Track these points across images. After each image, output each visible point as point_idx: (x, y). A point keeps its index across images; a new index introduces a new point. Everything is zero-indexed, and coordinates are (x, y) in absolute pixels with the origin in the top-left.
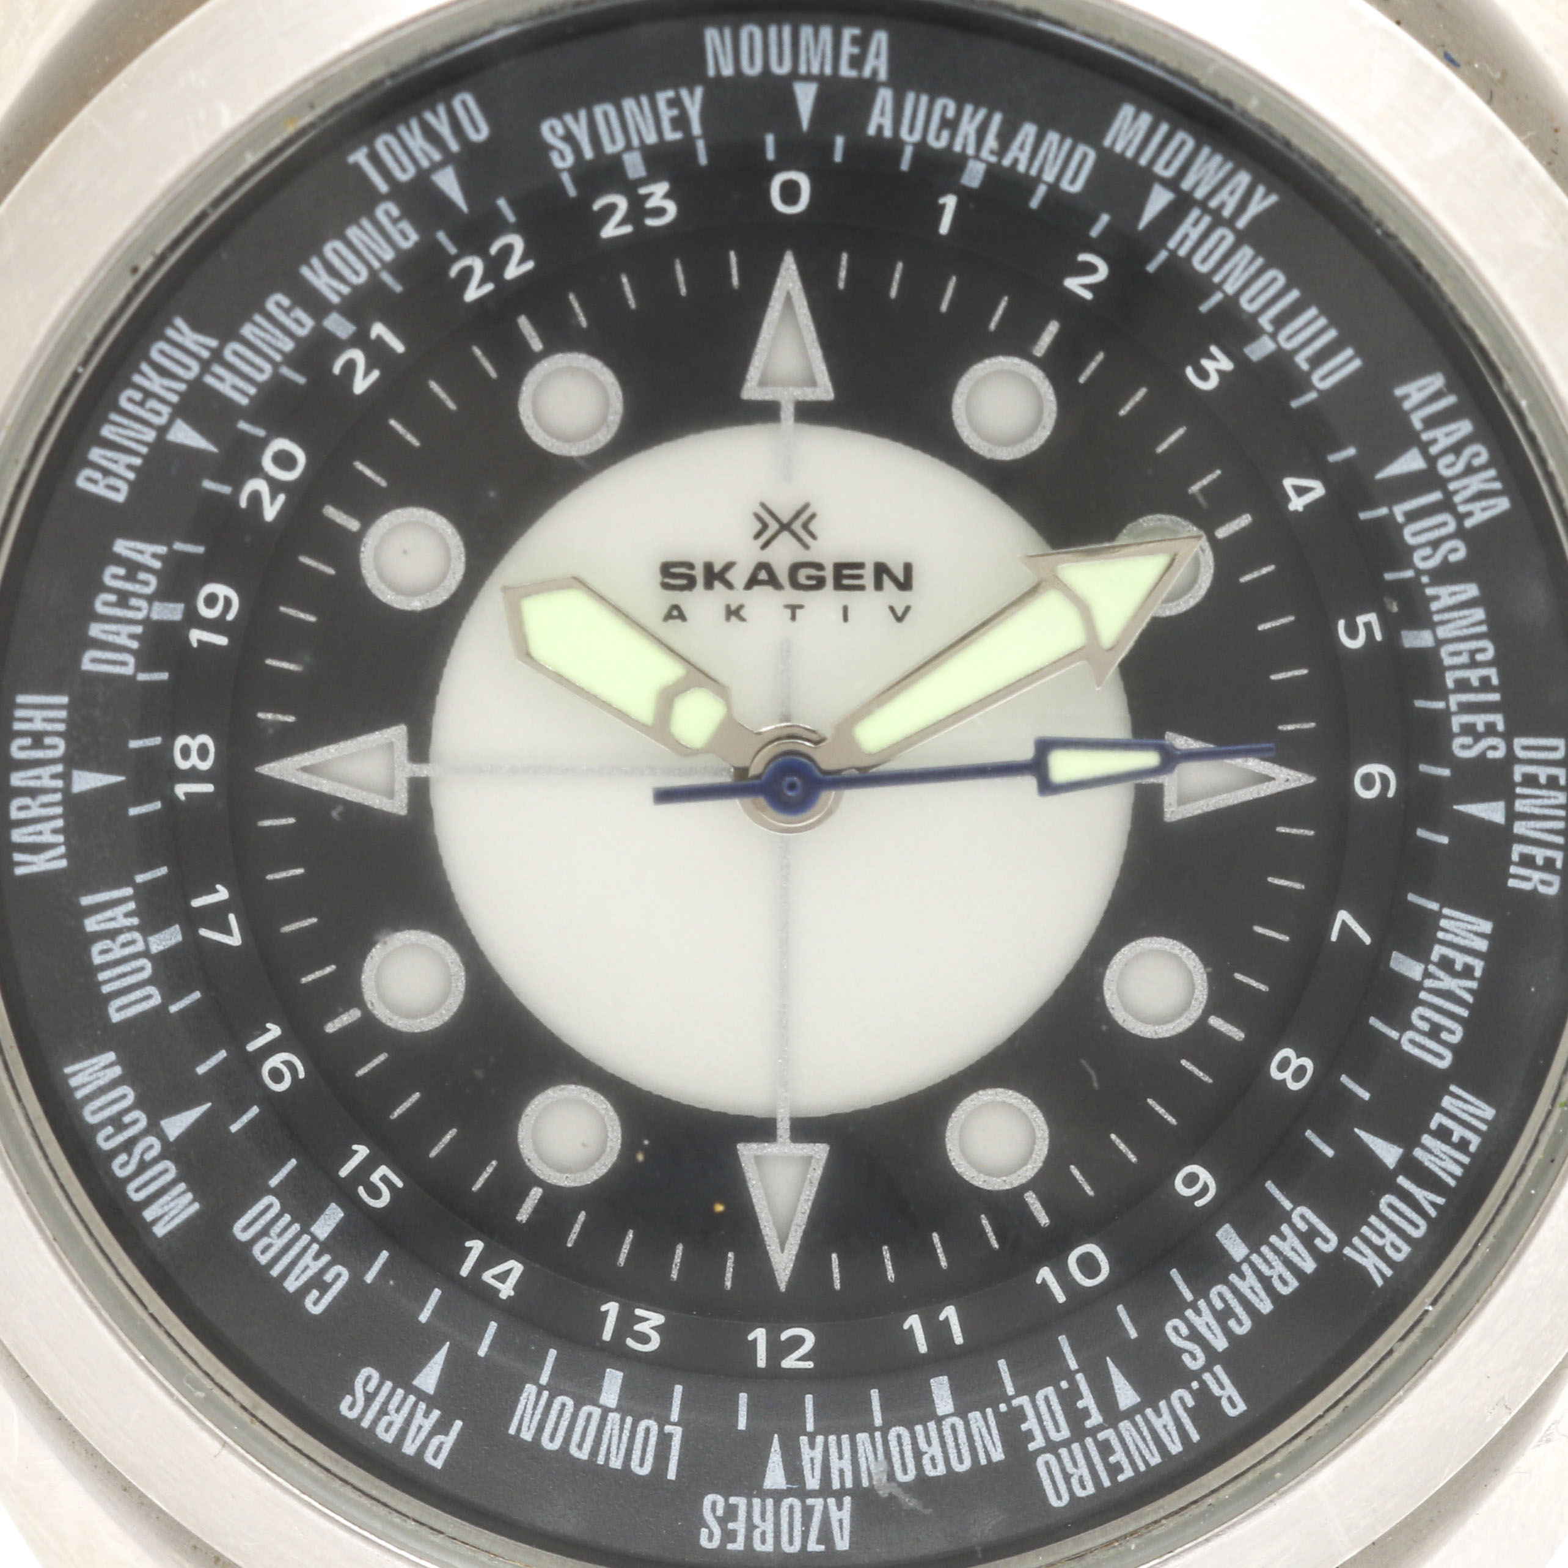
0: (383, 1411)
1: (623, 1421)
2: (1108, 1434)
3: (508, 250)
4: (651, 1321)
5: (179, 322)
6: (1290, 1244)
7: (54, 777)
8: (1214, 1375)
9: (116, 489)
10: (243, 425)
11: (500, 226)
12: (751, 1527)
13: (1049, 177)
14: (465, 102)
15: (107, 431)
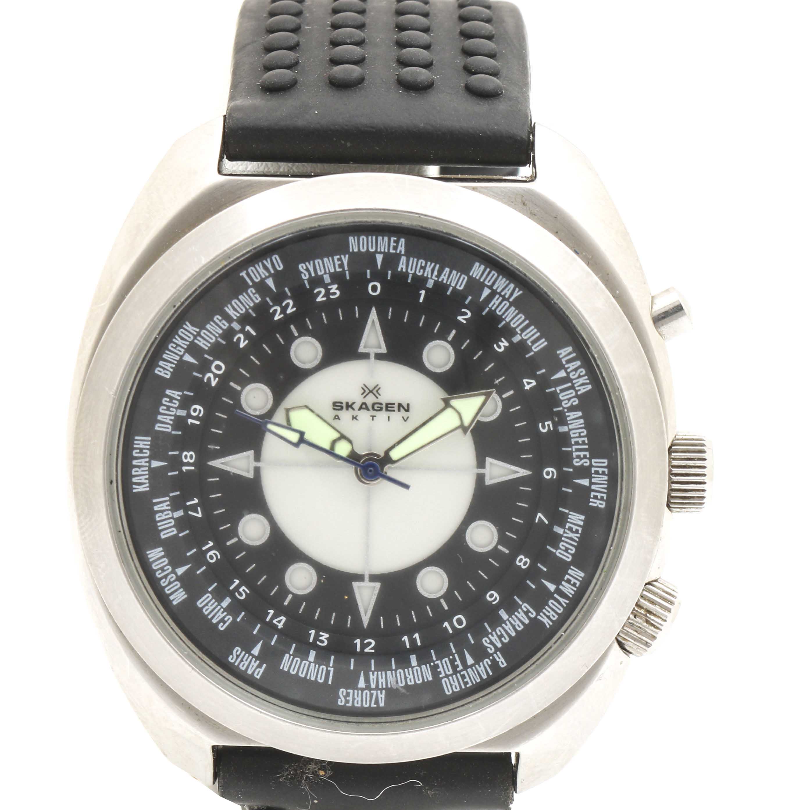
0: (242, 660)
1: (315, 666)
2: (464, 672)
3: (288, 305)
4: (325, 636)
5: (187, 323)
6: (521, 615)
7: (146, 462)
8: (497, 655)
9: (167, 374)
10: (206, 356)
11: (286, 297)
12: (354, 699)
13: (453, 285)
14: (276, 258)
15: (164, 356)
